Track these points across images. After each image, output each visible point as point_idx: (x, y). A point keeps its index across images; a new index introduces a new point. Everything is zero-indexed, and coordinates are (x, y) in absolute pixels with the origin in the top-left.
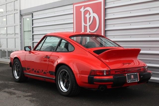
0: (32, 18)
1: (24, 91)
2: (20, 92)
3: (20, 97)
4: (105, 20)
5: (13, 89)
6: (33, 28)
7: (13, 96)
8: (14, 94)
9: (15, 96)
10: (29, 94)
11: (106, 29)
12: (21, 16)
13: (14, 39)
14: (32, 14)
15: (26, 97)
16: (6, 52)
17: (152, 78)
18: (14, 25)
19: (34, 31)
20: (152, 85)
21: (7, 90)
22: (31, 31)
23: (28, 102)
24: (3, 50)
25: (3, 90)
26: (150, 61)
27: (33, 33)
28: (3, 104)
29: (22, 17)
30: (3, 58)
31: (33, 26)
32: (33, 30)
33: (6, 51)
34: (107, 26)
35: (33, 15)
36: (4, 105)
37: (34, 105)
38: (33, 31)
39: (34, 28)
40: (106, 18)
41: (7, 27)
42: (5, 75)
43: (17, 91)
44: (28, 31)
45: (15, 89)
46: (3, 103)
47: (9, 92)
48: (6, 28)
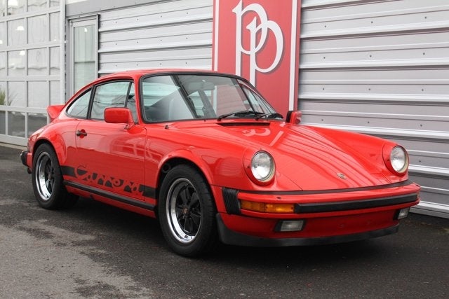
0: (99, 27)
1: (73, 229)
2: (63, 230)
3: (65, 245)
4: (301, 41)
5: (45, 223)
6: (99, 54)
7: (43, 242)
8: (47, 235)
9: (49, 241)
10: (88, 237)
11: (302, 66)
12: (68, 20)
13: (48, 83)
14: (99, 16)
15: (79, 245)
16: (23, 117)
17: (422, 204)
18: (48, 46)
19: (101, 65)
20: (423, 223)
21: (26, 223)
22: (94, 62)
23: (86, 260)
24: (14, 113)
25: (16, 223)
26: (420, 158)
27: (99, 68)
28: (17, 264)
29: (71, 24)
30: (14, 133)
31: (100, 51)
32: (101, 61)
33: (25, 114)
34: (306, 57)
35: (101, 20)
36: (19, 265)
37: (103, 268)
38: (99, 64)
39: (103, 57)
40: (303, 36)
41: (27, 50)
42: (20, 182)
43: (56, 228)
44: (86, 62)
45: (50, 224)
46: (17, 260)
47: (34, 231)
48: (23, 53)
